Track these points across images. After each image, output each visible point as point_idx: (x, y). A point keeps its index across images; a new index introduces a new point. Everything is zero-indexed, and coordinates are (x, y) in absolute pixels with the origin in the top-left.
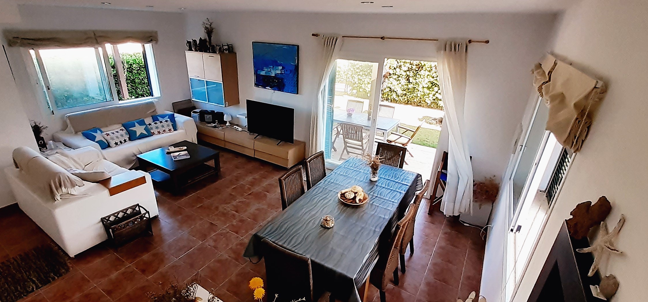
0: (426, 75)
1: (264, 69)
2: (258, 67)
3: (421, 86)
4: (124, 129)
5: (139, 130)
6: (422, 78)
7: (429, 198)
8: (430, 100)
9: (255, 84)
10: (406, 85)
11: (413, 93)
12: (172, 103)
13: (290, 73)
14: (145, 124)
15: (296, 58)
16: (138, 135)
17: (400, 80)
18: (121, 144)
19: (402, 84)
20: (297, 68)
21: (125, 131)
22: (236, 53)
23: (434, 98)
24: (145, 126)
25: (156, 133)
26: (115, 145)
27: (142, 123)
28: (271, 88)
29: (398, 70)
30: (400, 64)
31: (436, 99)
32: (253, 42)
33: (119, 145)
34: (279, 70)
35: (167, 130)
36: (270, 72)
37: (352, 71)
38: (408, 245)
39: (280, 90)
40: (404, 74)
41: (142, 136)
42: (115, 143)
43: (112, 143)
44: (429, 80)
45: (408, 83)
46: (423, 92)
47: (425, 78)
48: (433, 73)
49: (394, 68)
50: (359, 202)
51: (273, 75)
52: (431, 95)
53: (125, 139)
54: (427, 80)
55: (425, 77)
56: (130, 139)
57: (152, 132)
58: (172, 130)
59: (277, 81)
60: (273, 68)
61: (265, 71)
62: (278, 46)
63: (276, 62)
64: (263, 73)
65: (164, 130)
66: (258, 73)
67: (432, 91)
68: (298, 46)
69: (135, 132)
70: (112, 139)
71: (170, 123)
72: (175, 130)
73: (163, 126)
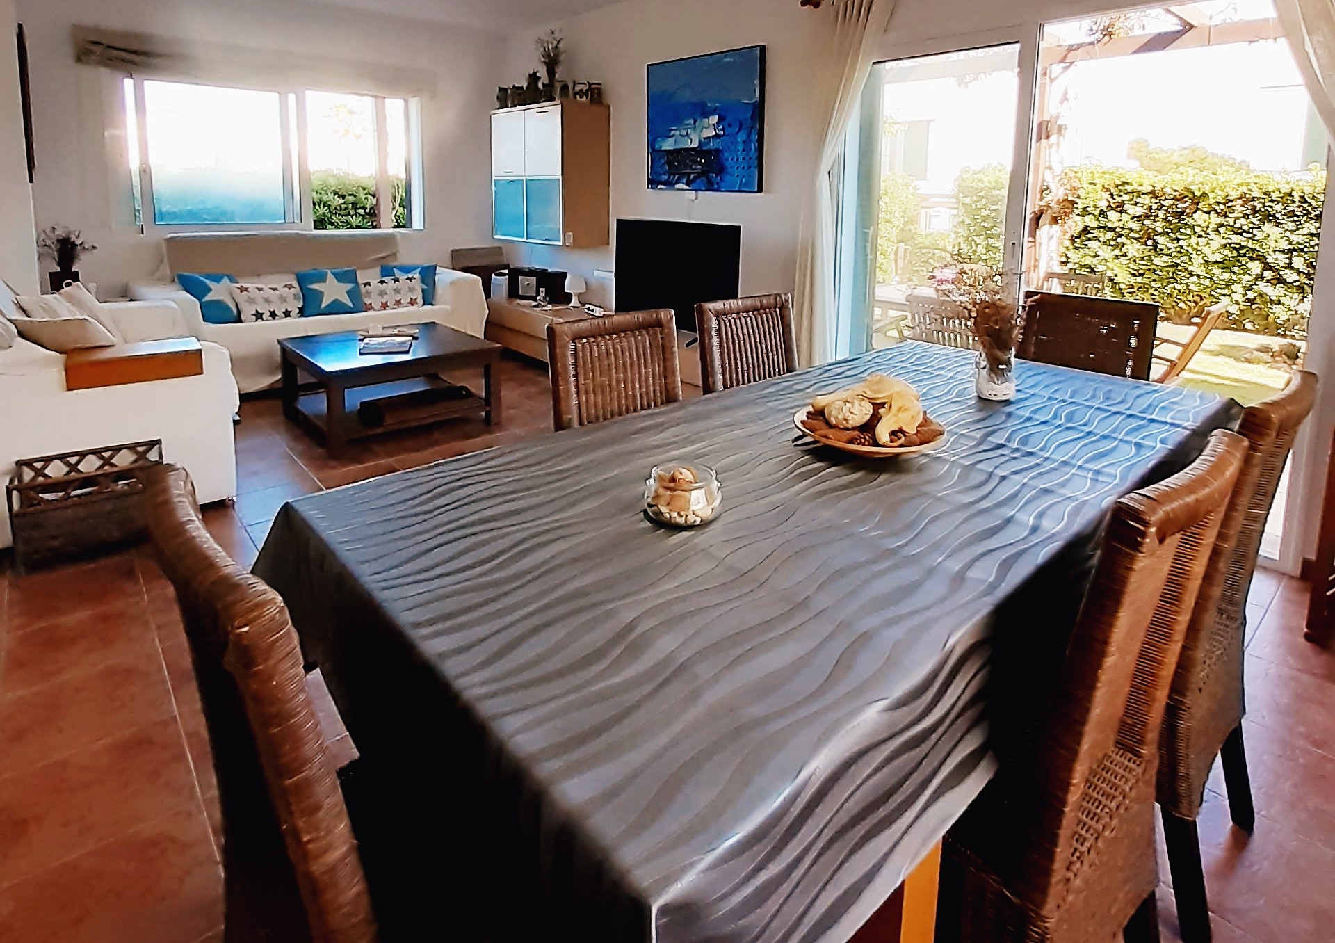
0: (1212, 226)
1: (672, 133)
2: (657, 130)
3: (1197, 260)
4: (295, 284)
5: (333, 290)
6: (1200, 236)
7: (1298, 573)
8: (1237, 303)
9: (650, 181)
10: (1143, 259)
11: (1172, 280)
12: (452, 251)
13: (739, 130)
14: (355, 281)
15: (757, 82)
16: (324, 305)
17: (1123, 245)
18: (271, 318)
19: (1130, 255)
20: (759, 110)
21: (297, 289)
22: (609, 107)
23: (1251, 295)
24: (350, 286)
25: (377, 305)
26: (254, 318)
27: (347, 277)
28: (689, 186)
29: (1113, 215)
30: (1118, 199)
31: (1258, 301)
32: (648, 66)
33: (267, 320)
34: (709, 128)
35: (405, 301)
36: (686, 138)
37: (969, 226)
38: (1214, 760)
39: (710, 187)
40: (1135, 226)
41: (336, 308)
42: (254, 312)
43: (248, 311)
44: (1224, 242)
45: (1149, 253)
46: (1206, 278)
47: (1211, 233)
48: (1236, 219)
49: (1098, 210)
50: (892, 441)
51: (695, 145)
52: (1237, 288)
53: (289, 310)
54: (1217, 241)
55: (1209, 231)
56: (302, 312)
57: (368, 303)
58: (420, 301)
59: (703, 161)
60: (695, 123)
61: (673, 139)
62: (710, 60)
63: (703, 105)
64: (668, 145)
65: (398, 299)
66: (657, 147)
67: (1239, 274)
68: (763, 48)
69: (320, 295)
70: (252, 301)
71: (418, 285)
72: (426, 302)
73: (397, 291)
